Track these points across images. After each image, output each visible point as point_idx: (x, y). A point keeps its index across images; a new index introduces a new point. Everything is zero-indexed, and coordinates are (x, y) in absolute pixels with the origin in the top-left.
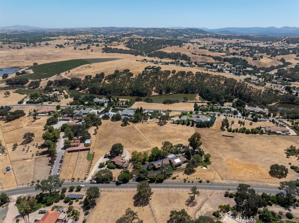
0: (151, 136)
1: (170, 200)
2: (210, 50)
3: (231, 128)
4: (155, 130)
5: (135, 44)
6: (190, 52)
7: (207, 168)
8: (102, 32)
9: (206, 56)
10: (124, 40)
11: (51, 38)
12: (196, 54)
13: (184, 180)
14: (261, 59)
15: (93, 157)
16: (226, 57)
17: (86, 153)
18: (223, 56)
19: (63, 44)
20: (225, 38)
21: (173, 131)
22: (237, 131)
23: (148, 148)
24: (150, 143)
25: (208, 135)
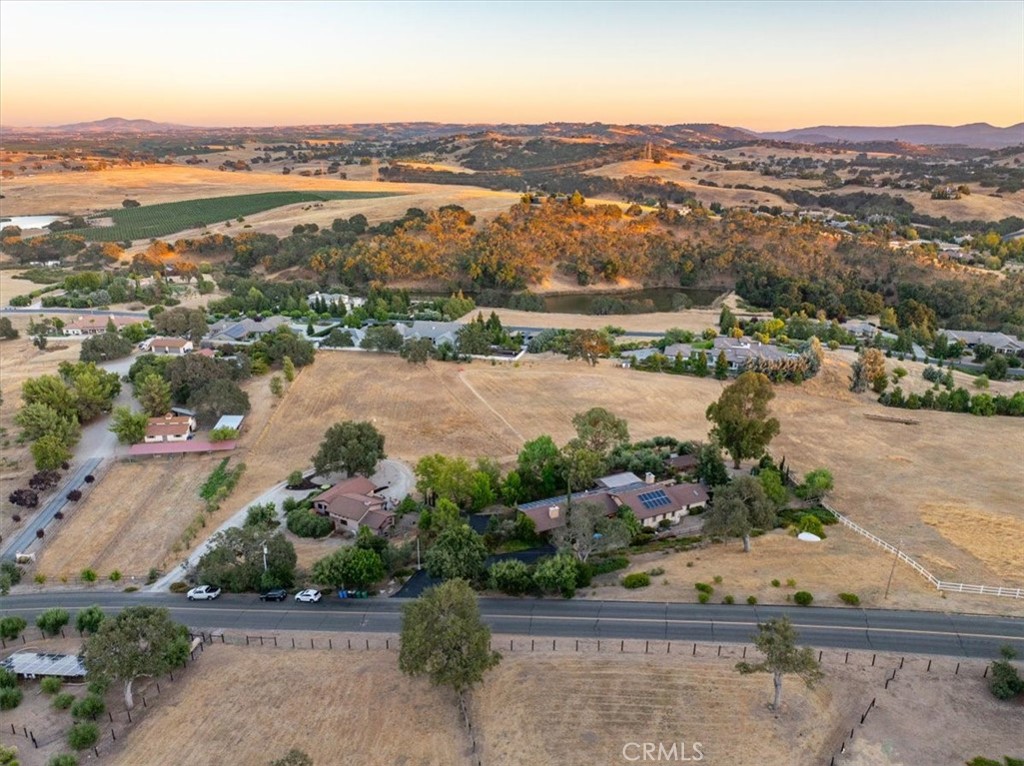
0: (527, 409)
1: (609, 708)
2: (767, 173)
3: (898, 391)
4: (546, 390)
5: (495, 157)
6: (693, 178)
7: (822, 536)
8: (389, 135)
9: (753, 188)
10: (458, 148)
11: (211, 147)
12: (715, 185)
13: (701, 588)
14: (962, 195)
15: (230, 486)
16: (828, 193)
17: (209, 470)
18: (815, 189)
19: (249, 163)
20: (818, 148)
21: (630, 395)
22: (926, 403)
23: (508, 453)
24: (520, 436)
25: (797, 414)
